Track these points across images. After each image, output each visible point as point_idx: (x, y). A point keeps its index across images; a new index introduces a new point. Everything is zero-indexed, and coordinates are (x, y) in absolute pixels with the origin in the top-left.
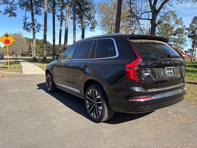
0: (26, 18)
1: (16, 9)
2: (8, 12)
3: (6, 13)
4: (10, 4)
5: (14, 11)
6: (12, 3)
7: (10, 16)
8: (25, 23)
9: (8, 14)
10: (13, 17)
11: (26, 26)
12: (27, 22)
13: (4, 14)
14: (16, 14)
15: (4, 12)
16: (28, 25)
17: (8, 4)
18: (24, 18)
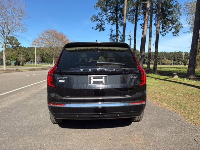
0: (112, 31)
1: (104, 24)
2: (99, 27)
3: (97, 28)
4: (100, 21)
5: (103, 26)
6: (101, 19)
7: (100, 30)
8: (111, 35)
9: (99, 29)
10: (102, 31)
11: (112, 38)
12: (113, 34)
13: (96, 30)
14: (104, 29)
15: (95, 28)
16: (114, 37)
17: (99, 21)
18: (111, 31)
